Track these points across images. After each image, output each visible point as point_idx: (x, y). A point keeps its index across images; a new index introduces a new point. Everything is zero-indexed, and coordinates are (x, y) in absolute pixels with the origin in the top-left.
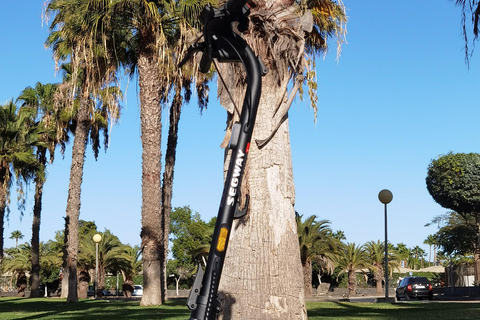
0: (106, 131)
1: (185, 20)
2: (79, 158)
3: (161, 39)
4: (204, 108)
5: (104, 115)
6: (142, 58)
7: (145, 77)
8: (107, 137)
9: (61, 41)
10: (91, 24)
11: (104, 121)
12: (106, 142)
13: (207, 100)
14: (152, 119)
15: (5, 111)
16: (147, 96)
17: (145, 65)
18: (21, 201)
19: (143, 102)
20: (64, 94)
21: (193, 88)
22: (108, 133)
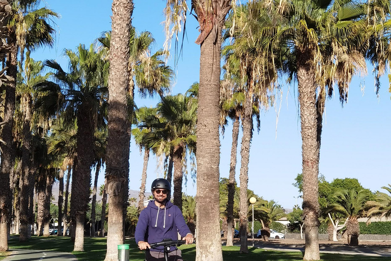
0: (258, 117)
1: (336, 40)
2: (246, 144)
3: (318, 56)
4: (344, 102)
5: (256, 105)
6: (301, 70)
7: (304, 86)
8: (259, 121)
9: (231, 54)
10: (263, 47)
11: (257, 109)
12: (259, 125)
13: (346, 96)
14: (310, 118)
15: (181, 103)
16: (305, 100)
17: (304, 76)
18: (194, 171)
19: (302, 105)
20: (226, 89)
21: (335, 86)
22: (260, 119)
